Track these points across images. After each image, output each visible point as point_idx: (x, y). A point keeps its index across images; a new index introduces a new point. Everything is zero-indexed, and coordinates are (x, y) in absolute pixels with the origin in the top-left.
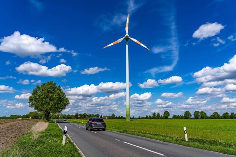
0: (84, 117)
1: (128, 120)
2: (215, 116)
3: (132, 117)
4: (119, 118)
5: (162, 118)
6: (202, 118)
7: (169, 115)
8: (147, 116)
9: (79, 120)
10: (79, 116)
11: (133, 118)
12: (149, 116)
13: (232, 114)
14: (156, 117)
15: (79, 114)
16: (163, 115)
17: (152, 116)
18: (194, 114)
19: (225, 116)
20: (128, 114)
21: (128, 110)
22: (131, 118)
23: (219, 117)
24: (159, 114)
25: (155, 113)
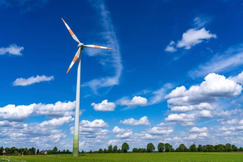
0: (13, 152)
1: (76, 155)
2: (182, 149)
3: (81, 151)
4: (64, 152)
5: (119, 152)
6: (167, 151)
7: (128, 148)
8: (101, 150)
9: (3, 156)
10: (4, 152)
11: (83, 152)
12: (103, 150)
13: (200, 146)
14: (112, 150)
15: (4, 148)
16: (121, 149)
17: (107, 149)
18: (158, 147)
19: (193, 149)
20: (76, 147)
21: (76, 142)
22: (79, 153)
23: (186, 150)
24: (116, 147)
25: (111, 146)
